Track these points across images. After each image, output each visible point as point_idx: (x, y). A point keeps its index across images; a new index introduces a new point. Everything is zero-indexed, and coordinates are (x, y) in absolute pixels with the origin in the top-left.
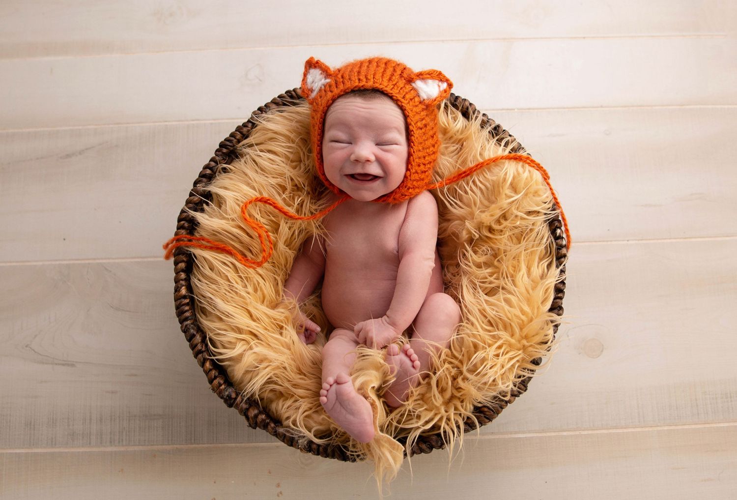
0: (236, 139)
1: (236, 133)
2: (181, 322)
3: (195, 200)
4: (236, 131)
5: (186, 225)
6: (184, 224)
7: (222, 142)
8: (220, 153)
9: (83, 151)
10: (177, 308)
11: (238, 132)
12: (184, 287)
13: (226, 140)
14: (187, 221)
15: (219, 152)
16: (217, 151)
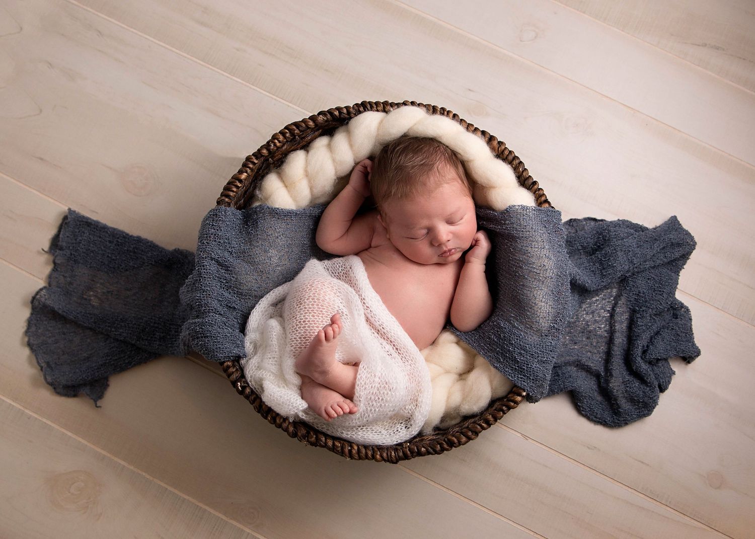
0: (376, 108)
1: (380, 105)
2: (222, 195)
3: (309, 123)
4: (382, 103)
5: (288, 135)
6: (287, 133)
7: (365, 102)
8: (357, 108)
9: (702, 46)
10: (229, 183)
11: (382, 105)
12: (246, 174)
13: (369, 102)
14: (290, 132)
15: (357, 106)
16: (357, 104)
